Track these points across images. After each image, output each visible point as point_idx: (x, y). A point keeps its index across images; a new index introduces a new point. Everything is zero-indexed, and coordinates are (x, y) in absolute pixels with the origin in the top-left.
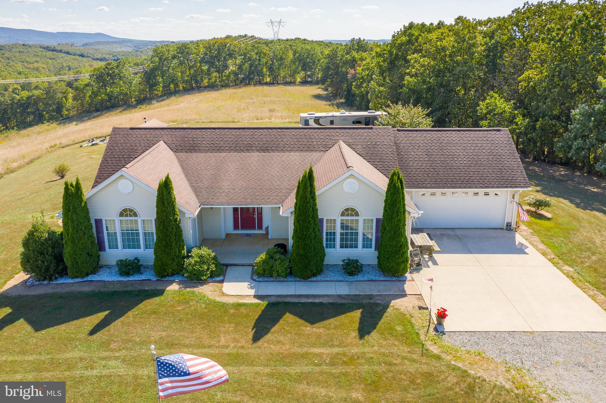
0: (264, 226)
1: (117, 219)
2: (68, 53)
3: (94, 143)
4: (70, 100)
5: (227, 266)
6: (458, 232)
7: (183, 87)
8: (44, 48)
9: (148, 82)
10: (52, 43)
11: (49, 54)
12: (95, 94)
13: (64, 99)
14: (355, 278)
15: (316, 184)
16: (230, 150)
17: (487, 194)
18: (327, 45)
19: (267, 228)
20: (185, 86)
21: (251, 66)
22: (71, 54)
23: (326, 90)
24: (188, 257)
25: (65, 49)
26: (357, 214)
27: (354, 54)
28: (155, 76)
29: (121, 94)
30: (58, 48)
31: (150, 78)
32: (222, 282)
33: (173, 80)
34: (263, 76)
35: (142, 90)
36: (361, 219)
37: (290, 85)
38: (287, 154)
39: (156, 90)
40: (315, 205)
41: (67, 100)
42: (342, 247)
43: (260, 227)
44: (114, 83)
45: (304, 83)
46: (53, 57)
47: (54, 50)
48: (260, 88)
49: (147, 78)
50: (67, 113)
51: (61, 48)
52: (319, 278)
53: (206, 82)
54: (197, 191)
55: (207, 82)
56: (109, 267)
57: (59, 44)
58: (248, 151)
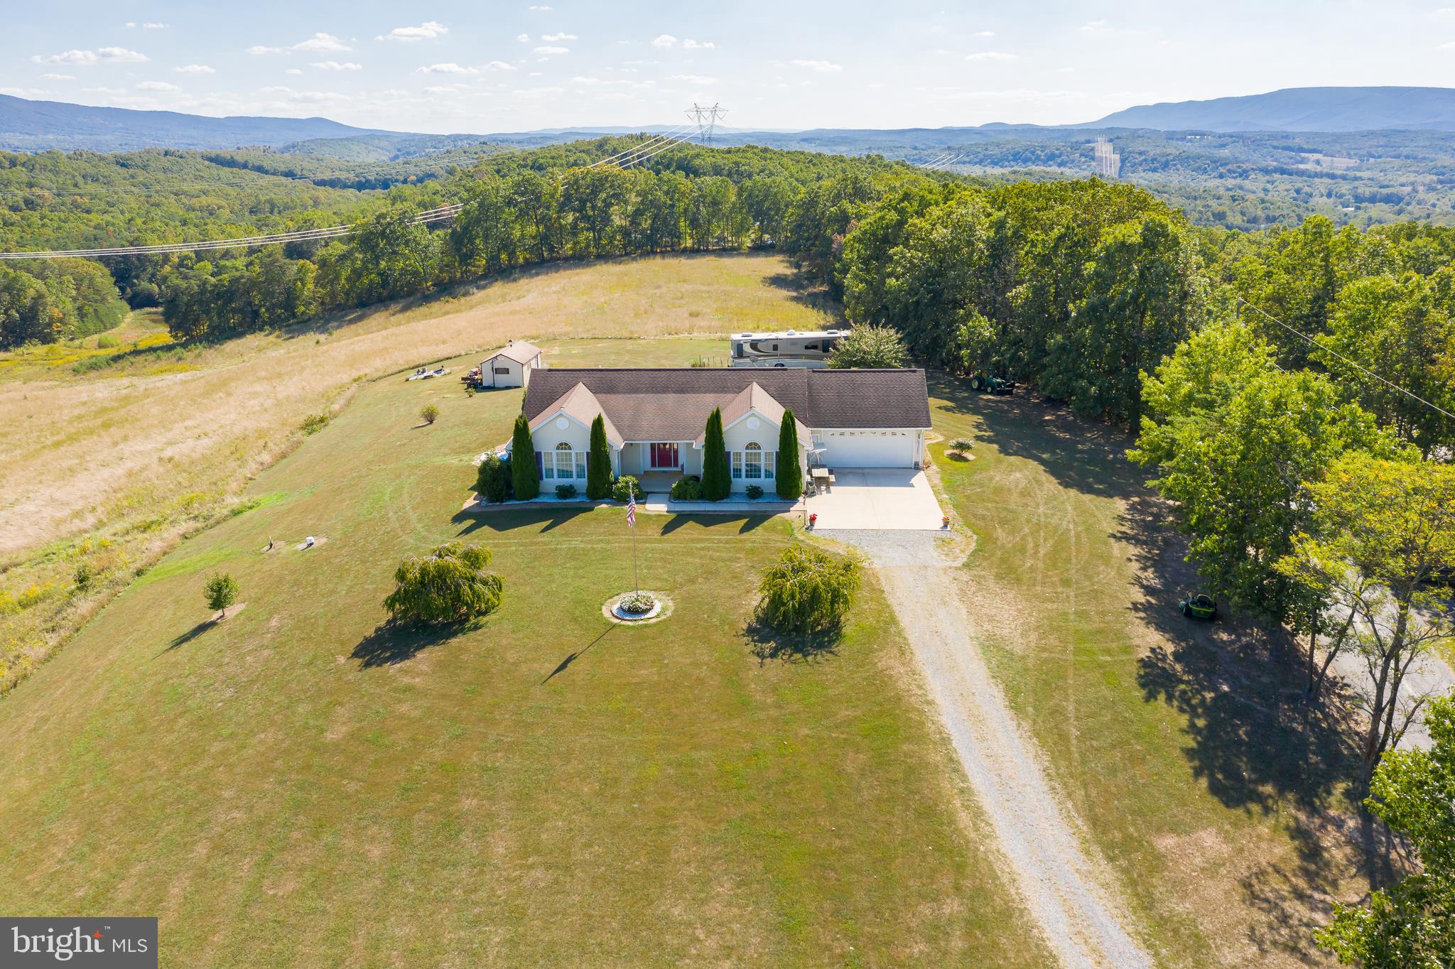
0: (680, 463)
1: (554, 452)
2: (260, 169)
3: (425, 374)
4: (311, 286)
5: (648, 493)
6: (865, 471)
7: (525, 259)
8: (211, 160)
9: (458, 250)
10: (225, 145)
11: (225, 172)
12: (357, 274)
13: (299, 283)
14: (756, 501)
15: (722, 421)
16: (647, 392)
17: (894, 434)
18: (811, 161)
19: (682, 466)
20: (528, 256)
21: (655, 218)
22: (266, 172)
23: (798, 266)
24: (615, 483)
25: (253, 159)
26: (759, 448)
27: (846, 204)
28: (471, 240)
29: (404, 272)
30: (239, 158)
31: (461, 243)
32: (644, 503)
33: (507, 245)
34: (679, 237)
35: (447, 266)
36: (762, 452)
37: (732, 256)
38: (702, 395)
39: (474, 266)
40: (721, 438)
41: (304, 285)
42: (747, 476)
43: (676, 465)
44: (395, 253)
45: (759, 249)
46: (235, 181)
47: (231, 163)
48: (672, 262)
49: (456, 243)
50: (303, 308)
51: (245, 159)
52: (725, 500)
53: (568, 248)
54: (620, 429)
55: (571, 249)
56: (547, 494)
57: (239, 148)
58: (664, 392)
